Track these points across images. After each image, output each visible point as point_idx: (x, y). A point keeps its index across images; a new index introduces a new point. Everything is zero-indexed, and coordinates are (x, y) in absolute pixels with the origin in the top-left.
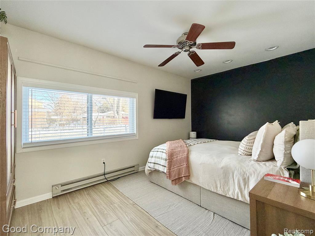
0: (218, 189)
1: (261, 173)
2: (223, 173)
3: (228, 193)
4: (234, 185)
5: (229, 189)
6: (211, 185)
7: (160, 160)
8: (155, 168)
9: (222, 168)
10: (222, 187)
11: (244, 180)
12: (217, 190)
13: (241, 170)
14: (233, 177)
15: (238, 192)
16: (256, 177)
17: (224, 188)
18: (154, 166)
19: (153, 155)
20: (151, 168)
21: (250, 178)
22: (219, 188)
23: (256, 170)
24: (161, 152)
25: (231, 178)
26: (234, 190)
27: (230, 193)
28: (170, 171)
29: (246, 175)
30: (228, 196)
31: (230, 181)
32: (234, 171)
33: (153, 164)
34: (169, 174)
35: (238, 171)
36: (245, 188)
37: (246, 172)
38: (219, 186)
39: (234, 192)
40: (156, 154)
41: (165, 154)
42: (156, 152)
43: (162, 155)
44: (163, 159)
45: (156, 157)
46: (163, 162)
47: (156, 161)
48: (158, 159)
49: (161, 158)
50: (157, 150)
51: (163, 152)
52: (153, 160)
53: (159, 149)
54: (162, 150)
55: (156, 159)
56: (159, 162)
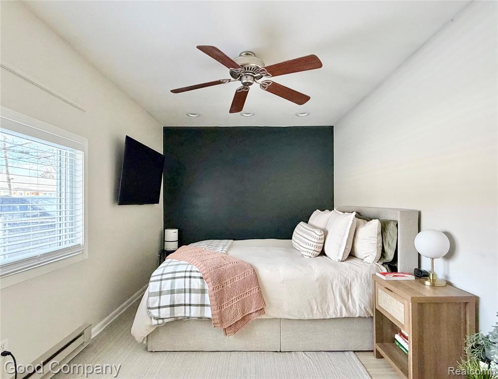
0: (315, 313)
1: (364, 274)
2: (319, 287)
3: (328, 313)
4: (335, 300)
5: (329, 306)
6: (304, 311)
7: (187, 295)
8: (176, 316)
9: (317, 280)
10: (319, 307)
11: (346, 288)
12: (313, 314)
13: (342, 278)
14: (332, 289)
15: (341, 307)
16: (360, 281)
17: (322, 308)
18: (172, 312)
19: (160, 288)
20: (163, 319)
21: (353, 284)
22: (315, 311)
23: (357, 272)
24: (185, 277)
25: (330, 291)
26: (335, 306)
27: (331, 312)
28: (220, 311)
29: (348, 281)
30: (328, 317)
31: (329, 294)
32: (333, 280)
33: (169, 308)
34: (219, 318)
35: (338, 279)
36: (348, 298)
37: (348, 277)
38: (315, 308)
39: (336, 309)
40: (172, 285)
41: (199, 280)
42: (170, 281)
43: (190, 283)
44: (196, 291)
45: (172, 292)
46: (195, 298)
47: (176, 298)
48: (180, 295)
49: (190, 290)
50: (171, 274)
51: (190, 277)
52: (166, 300)
53: (175, 272)
54: (187, 273)
55: (175, 295)
56: (184, 300)
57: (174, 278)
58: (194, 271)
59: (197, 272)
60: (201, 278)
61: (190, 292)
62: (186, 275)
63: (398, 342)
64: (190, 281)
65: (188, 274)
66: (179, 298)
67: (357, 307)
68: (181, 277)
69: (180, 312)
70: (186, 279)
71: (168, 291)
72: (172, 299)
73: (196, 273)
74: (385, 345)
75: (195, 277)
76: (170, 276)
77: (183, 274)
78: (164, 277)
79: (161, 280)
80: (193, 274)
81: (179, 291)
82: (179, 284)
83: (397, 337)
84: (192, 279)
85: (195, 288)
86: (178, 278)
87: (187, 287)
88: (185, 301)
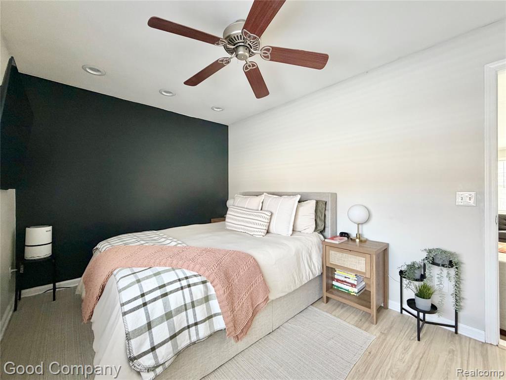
0: (297, 283)
1: (315, 242)
2: (296, 260)
3: (303, 280)
4: (305, 267)
9: (295, 254)
11: (309, 255)
16: (315, 248)
17: (299, 278)
18: (175, 346)
19: (148, 317)
21: (312, 252)
22: (297, 281)
23: (312, 242)
26: (305, 272)
27: (304, 278)
28: (234, 315)
30: (304, 283)
34: (233, 323)
36: (311, 263)
38: (296, 278)
39: (307, 275)
40: (166, 305)
41: (201, 286)
42: (160, 301)
43: (191, 294)
44: (200, 302)
45: (169, 316)
46: (201, 312)
47: (177, 323)
48: (179, 316)
49: (193, 303)
50: (159, 291)
51: (189, 286)
52: (161, 332)
53: (164, 286)
54: (182, 282)
55: (175, 318)
56: (186, 320)
57: (166, 295)
58: (191, 277)
59: (195, 276)
60: (204, 282)
61: (193, 307)
62: (183, 285)
63: (335, 286)
64: (190, 291)
65: (184, 283)
66: (180, 321)
67: (317, 269)
68: (177, 290)
69: (183, 341)
70: (184, 290)
71: (162, 317)
72: (171, 327)
73: (195, 278)
74: (330, 292)
75: (195, 284)
76: (158, 293)
77: (177, 285)
78: (148, 298)
79: (145, 304)
80: (191, 281)
81: (179, 311)
82: (175, 300)
83: (334, 283)
84: (192, 288)
85: (198, 298)
86: (171, 292)
87: (188, 301)
88: (188, 321)
